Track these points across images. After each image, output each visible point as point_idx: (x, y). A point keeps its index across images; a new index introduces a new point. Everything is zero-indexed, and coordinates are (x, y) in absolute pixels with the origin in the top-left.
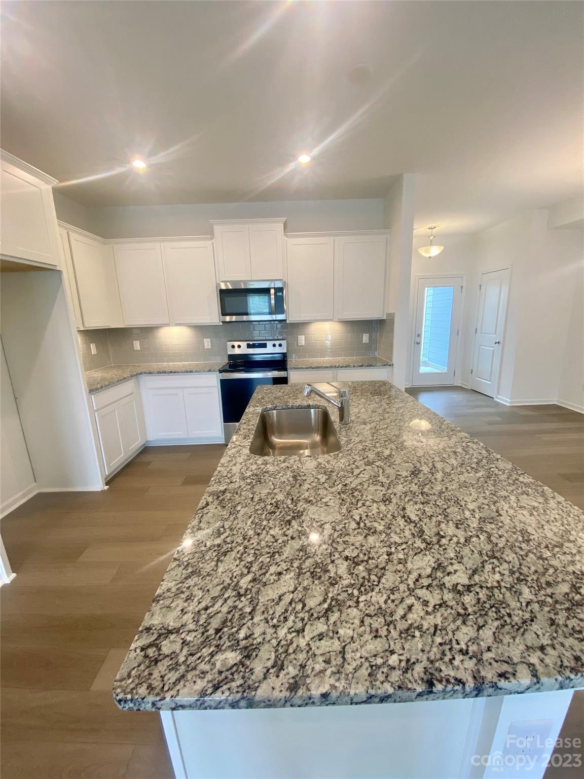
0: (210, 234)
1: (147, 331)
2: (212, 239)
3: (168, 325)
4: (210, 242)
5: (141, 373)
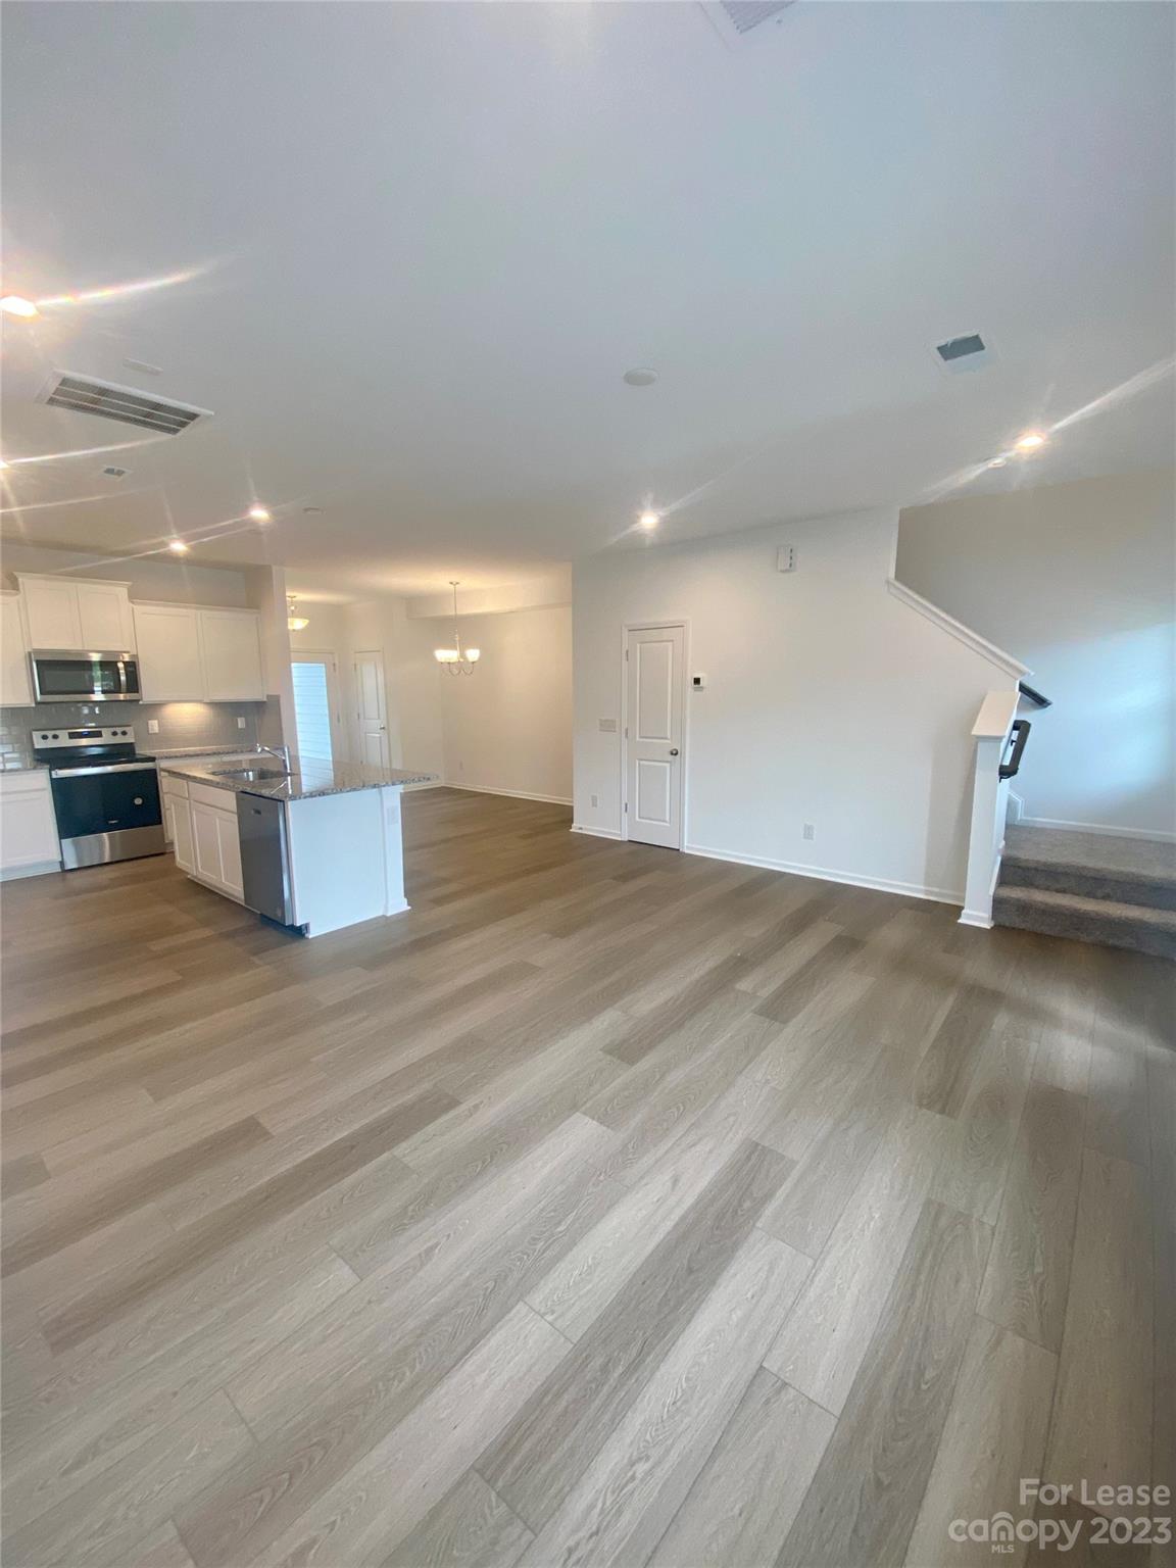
0: (11, 588)
2: (15, 594)
4: (12, 599)
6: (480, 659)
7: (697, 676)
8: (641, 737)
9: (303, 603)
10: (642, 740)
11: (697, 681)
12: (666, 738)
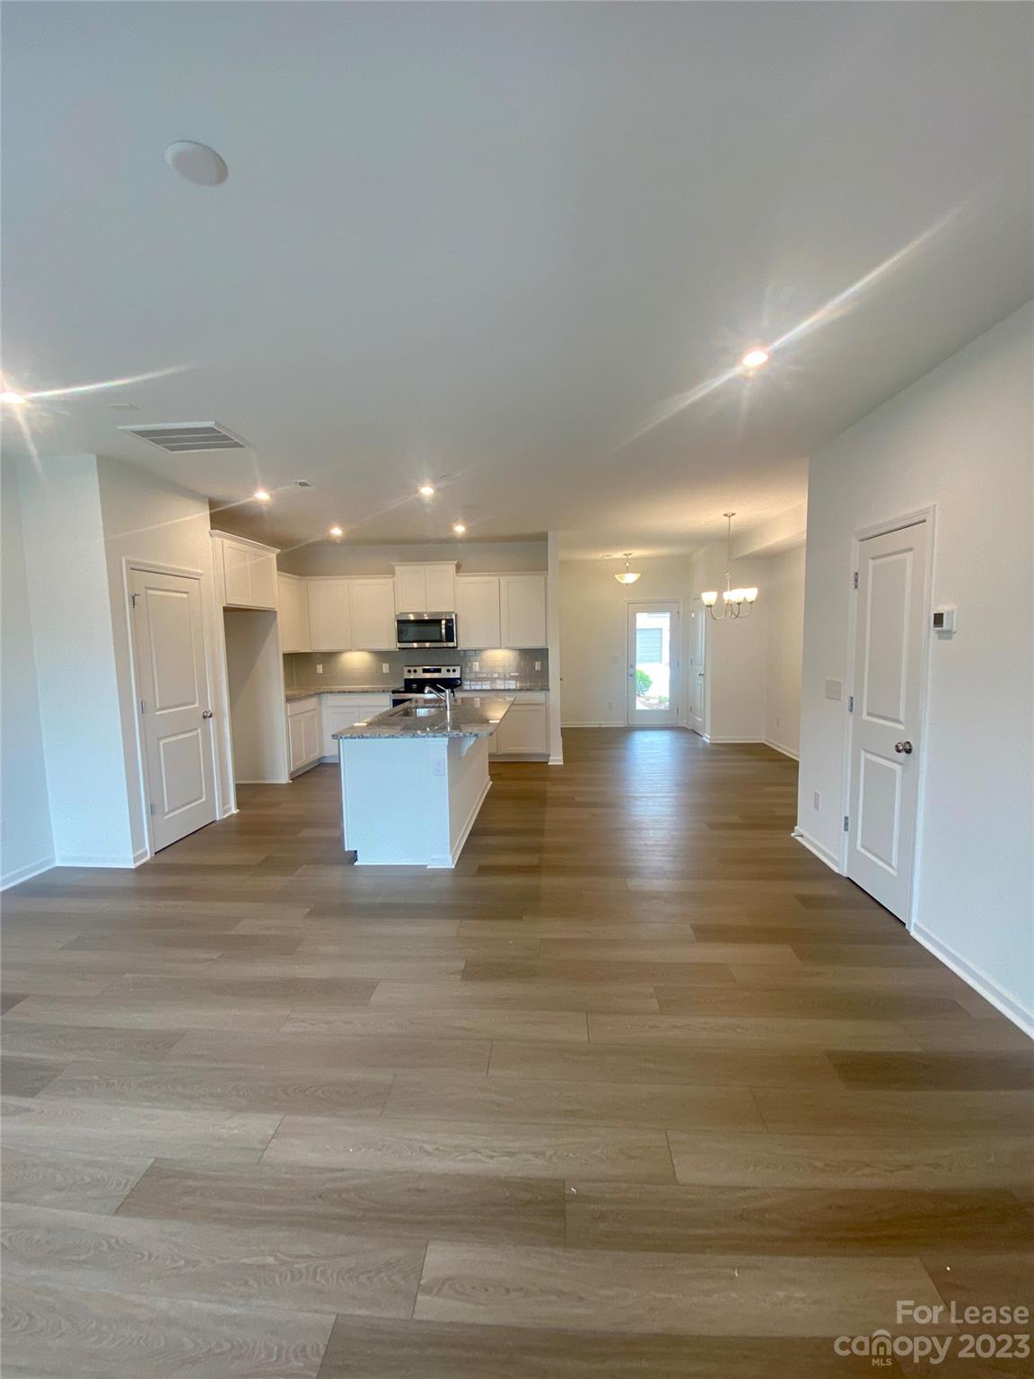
0: (391, 572)
1: (329, 657)
2: (393, 577)
3: (350, 650)
4: (390, 580)
5: (324, 693)
6: (757, 598)
7: (939, 610)
8: (869, 714)
9: (635, 559)
10: (870, 718)
11: (938, 619)
12: (898, 721)
